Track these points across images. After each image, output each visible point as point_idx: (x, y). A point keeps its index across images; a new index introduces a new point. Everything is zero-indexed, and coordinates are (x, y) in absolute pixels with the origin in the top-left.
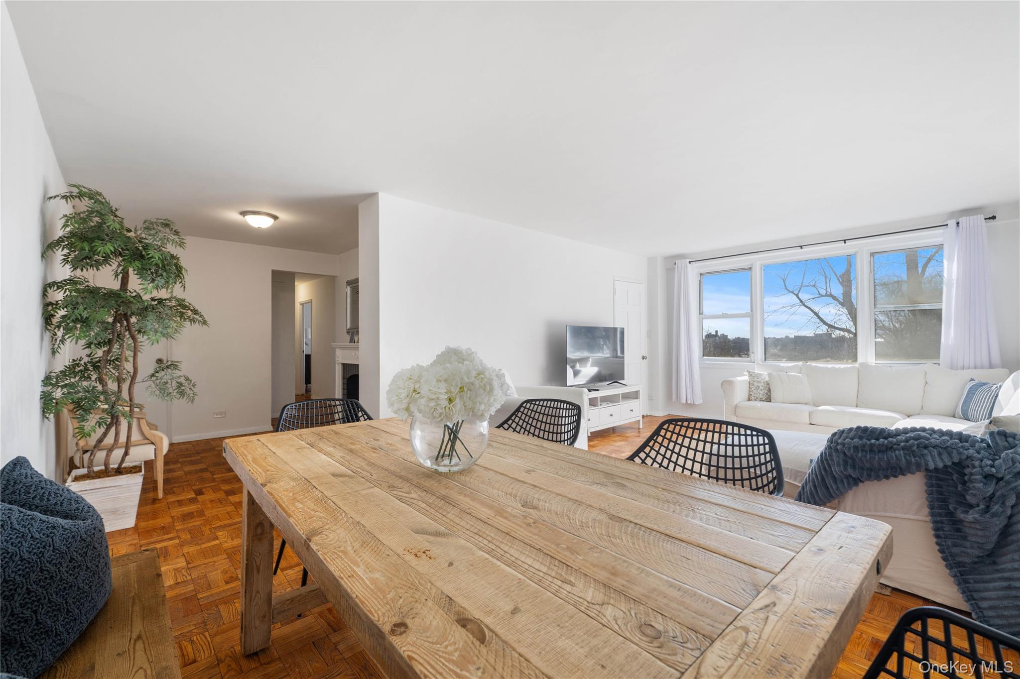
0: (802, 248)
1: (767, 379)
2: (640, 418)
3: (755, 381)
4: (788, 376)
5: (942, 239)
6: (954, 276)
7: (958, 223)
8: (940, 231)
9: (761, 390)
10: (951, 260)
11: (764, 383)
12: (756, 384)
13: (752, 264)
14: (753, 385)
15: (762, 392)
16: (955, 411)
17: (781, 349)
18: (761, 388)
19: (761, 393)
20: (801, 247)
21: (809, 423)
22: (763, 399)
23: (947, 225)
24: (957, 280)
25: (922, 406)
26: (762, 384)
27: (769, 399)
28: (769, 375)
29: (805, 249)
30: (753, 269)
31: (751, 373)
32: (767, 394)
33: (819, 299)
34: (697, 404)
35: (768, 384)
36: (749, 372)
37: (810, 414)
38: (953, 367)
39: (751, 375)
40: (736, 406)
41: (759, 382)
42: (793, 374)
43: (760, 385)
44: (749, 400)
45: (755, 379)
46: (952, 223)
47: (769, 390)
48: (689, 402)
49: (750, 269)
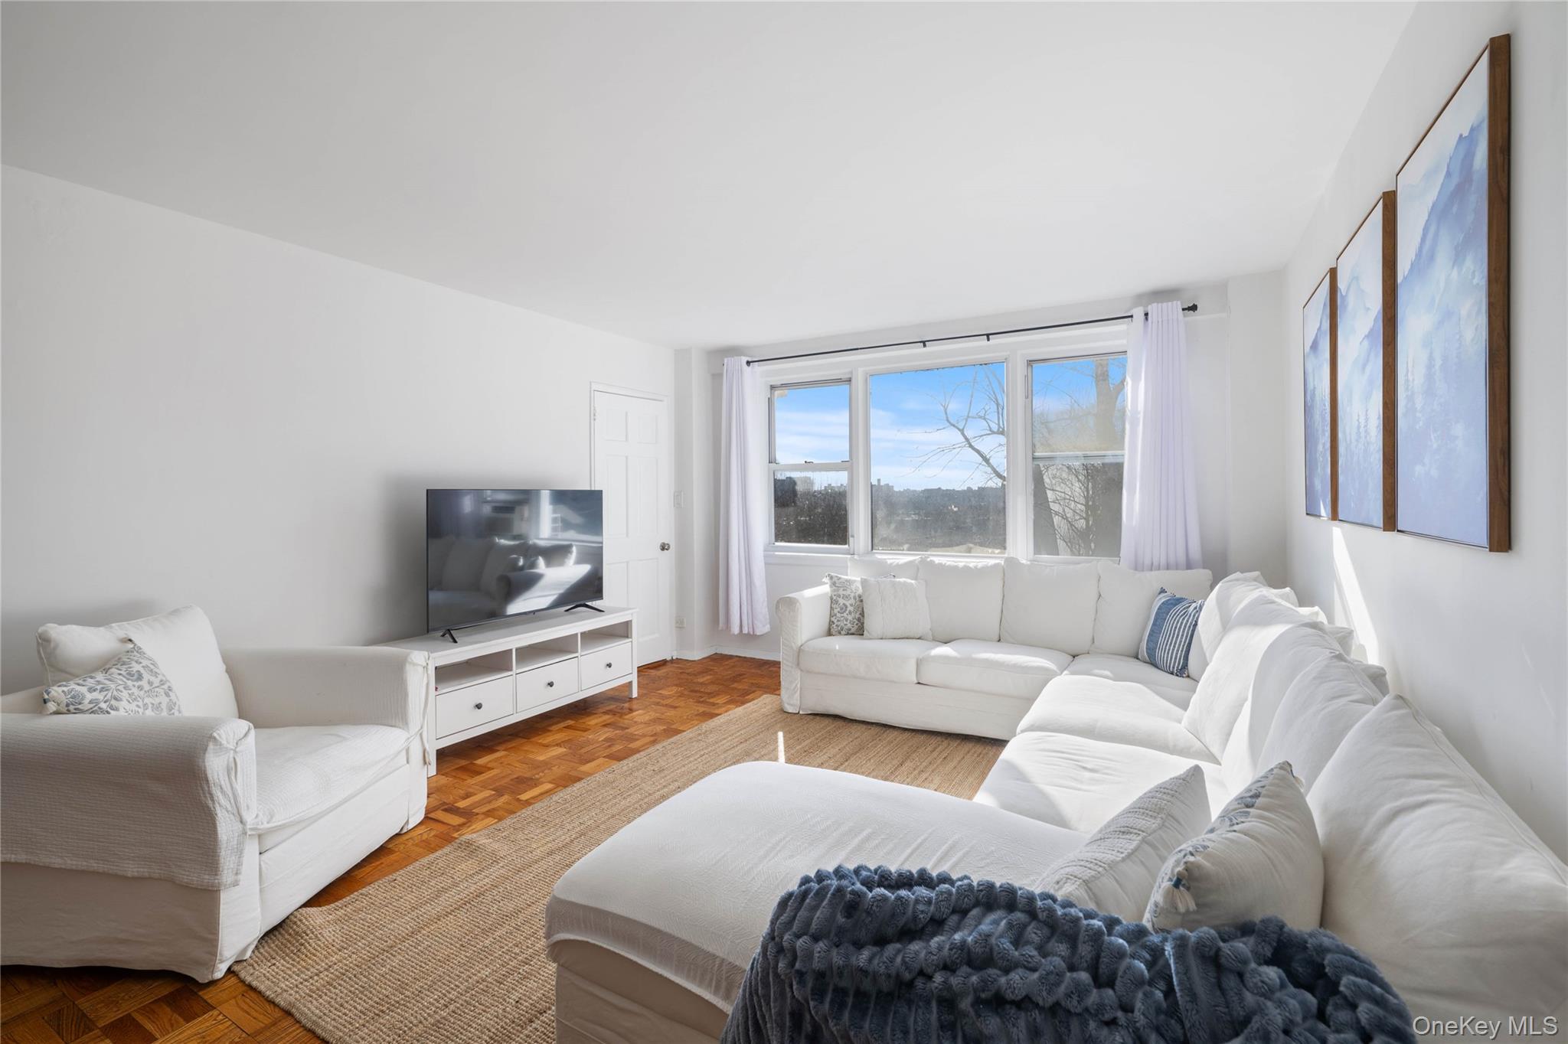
0: (925, 346)
1: (860, 591)
2: (634, 678)
3: (839, 596)
4: (894, 584)
5: (1125, 342)
6: (1141, 406)
7: (1146, 315)
8: (1121, 327)
9: (850, 613)
10: (1136, 380)
11: (855, 598)
12: (841, 601)
13: (851, 373)
14: (837, 602)
15: (850, 618)
16: (1138, 648)
17: (897, 530)
18: (850, 608)
19: (848, 620)
20: (924, 343)
21: (916, 682)
22: (853, 630)
23: (1132, 316)
24: (1145, 413)
25: (1093, 639)
26: (852, 601)
27: (860, 631)
28: (864, 582)
29: (931, 348)
30: (853, 380)
31: (835, 579)
32: (859, 620)
33: (990, 437)
34: (758, 634)
35: (862, 601)
36: (831, 578)
37: (919, 663)
38: (1137, 566)
39: (834, 584)
40: (800, 650)
41: (846, 597)
42: (902, 580)
43: (848, 604)
44: (829, 633)
45: (841, 592)
46: (1138, 313)
47: (862, 614)
48: (745, 631)
49: (849, 380)
